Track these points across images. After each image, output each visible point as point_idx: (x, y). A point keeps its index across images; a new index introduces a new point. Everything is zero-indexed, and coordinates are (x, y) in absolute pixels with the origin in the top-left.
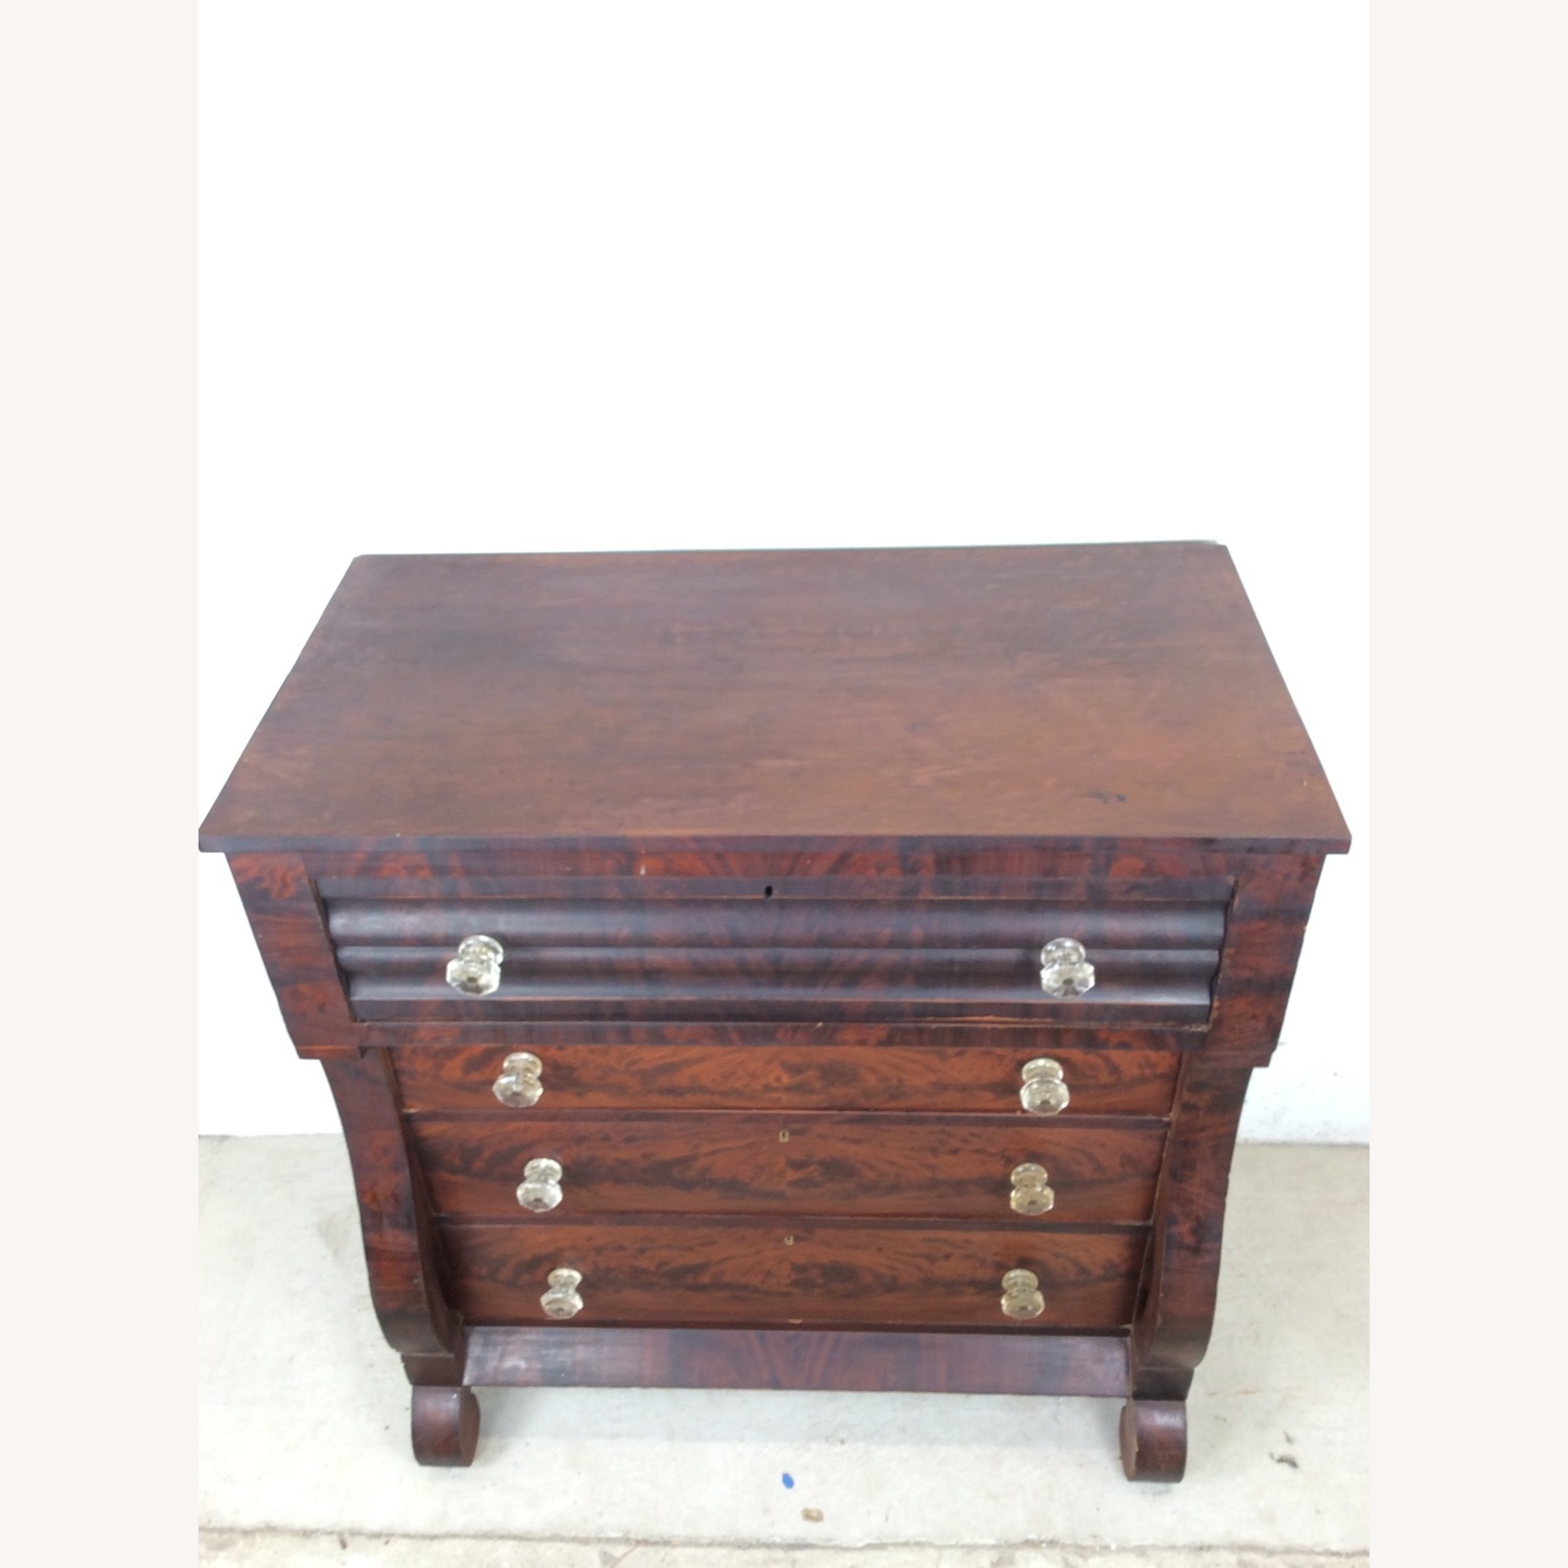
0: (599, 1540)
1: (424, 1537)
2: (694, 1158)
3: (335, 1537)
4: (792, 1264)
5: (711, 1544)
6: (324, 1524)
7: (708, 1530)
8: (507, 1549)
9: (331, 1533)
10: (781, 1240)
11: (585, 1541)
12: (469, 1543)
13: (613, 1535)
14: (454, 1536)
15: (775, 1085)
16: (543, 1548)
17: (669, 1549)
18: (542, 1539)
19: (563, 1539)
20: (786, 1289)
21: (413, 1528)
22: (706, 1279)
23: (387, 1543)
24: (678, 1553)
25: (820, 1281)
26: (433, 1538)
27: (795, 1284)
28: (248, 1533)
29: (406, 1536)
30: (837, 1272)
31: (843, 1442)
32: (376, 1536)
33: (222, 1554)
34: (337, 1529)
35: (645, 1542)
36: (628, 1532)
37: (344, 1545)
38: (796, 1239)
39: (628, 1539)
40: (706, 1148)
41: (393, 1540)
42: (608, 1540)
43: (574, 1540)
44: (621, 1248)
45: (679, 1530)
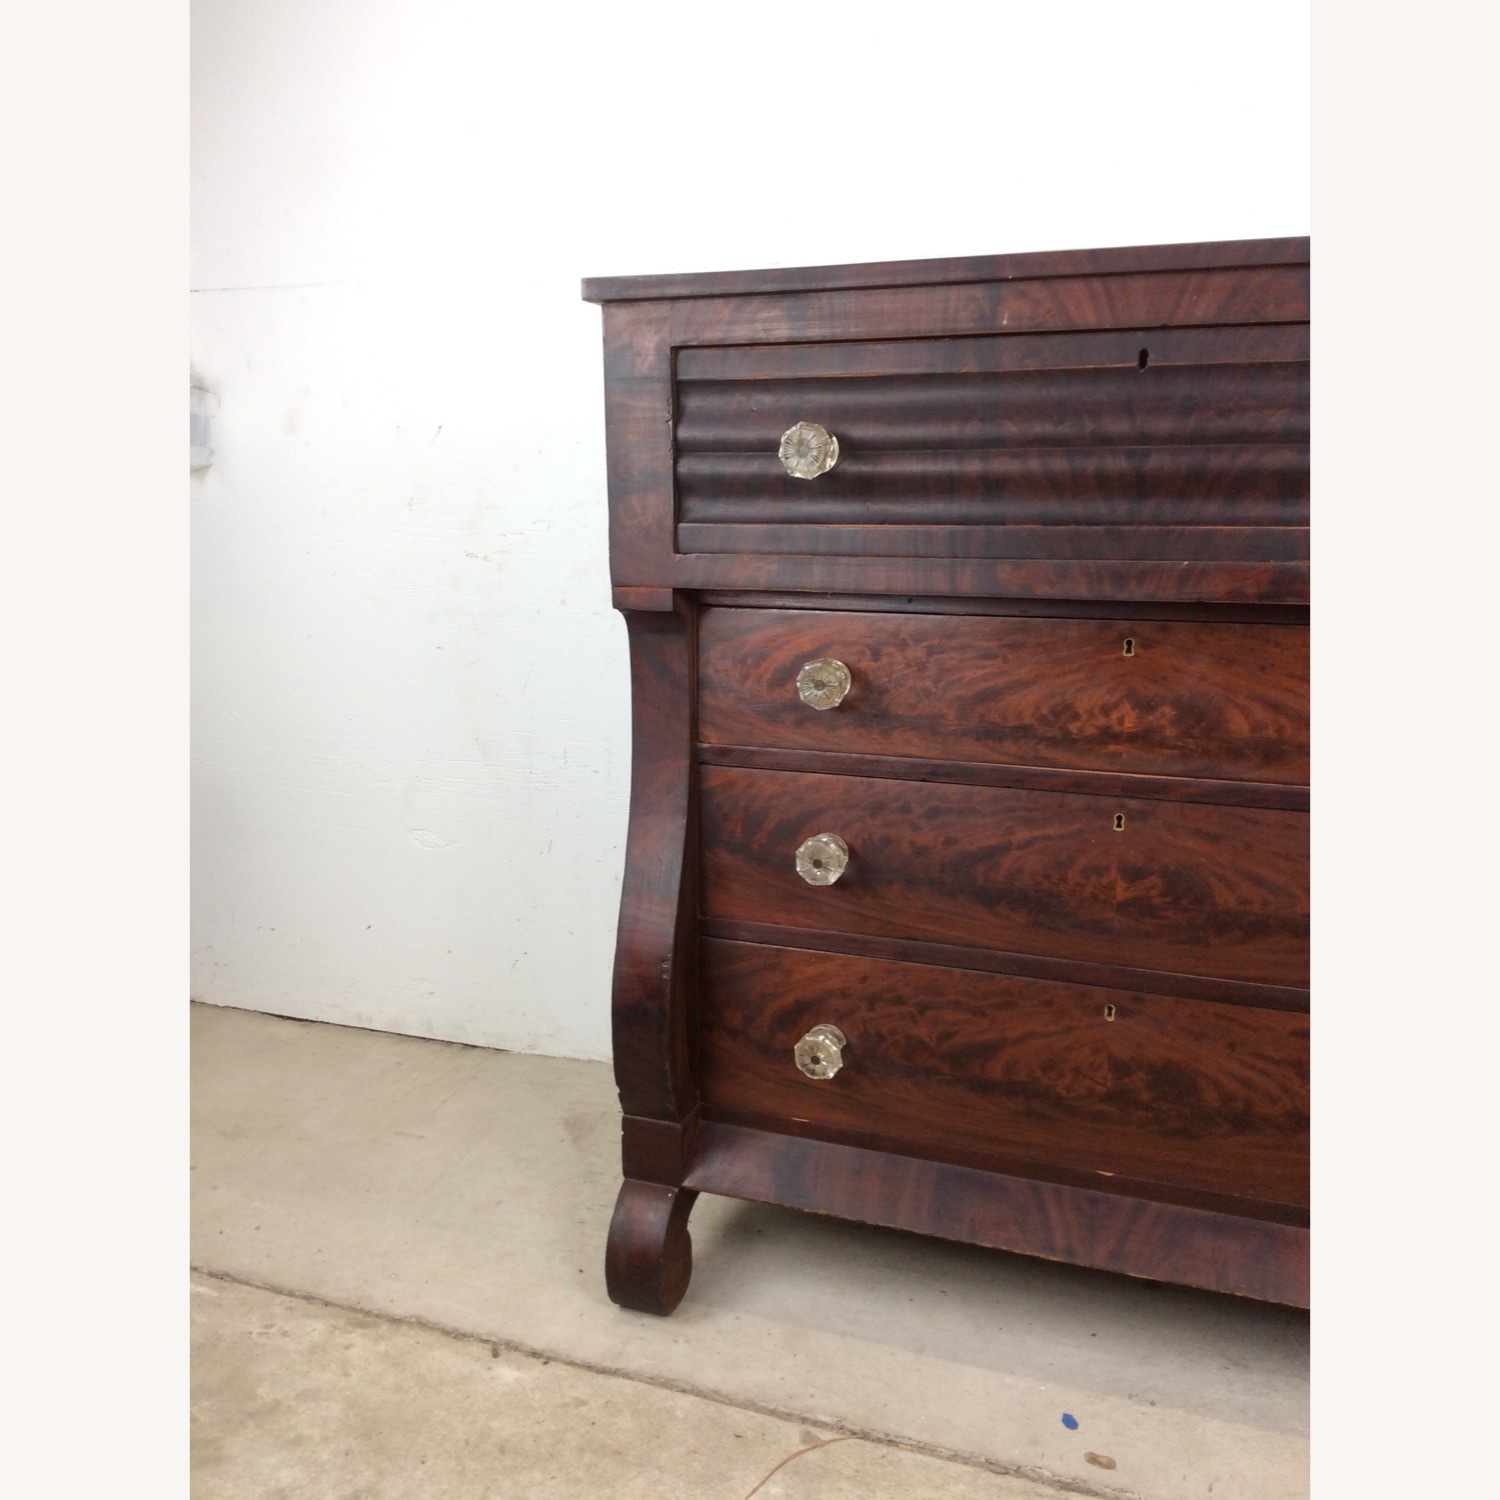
0: (804, 1420)
1: (589, 1368)
2: (1004, 849)
3: (489, 1346)
4: (1110, 1057)
5: (954, 1457)
6: (482, 1331)
7: (950, 1441)
8: (685, 1402)
9: (486, 1341)
10: (1099, 1011)
11: (787, 1417)
12: (642, 1386)
13: (823, 1418)
14: (626, 1376)
15: (1117, 728)
16: (730, 1411)
17: (893, 1450)
18: (731, 1402)
19: (759, 1410)
20: (1099, 1106)
21: (580, 1355)
22: (996, 1070)
23: (546, 1363)
24: (905, 1455)
25: (1146, 1096)
26: (603, 1371)
27: (1110, 1097)
28: (396, 1321)
29: (571, 1363)
30: (1172, 1081)
31: (1153, 1404)
32: (535, 1354)
33: (359, 1331)
34: (494, 1339)
35: (865, 1436)
36: (844, 1419)
37: (496, 1354)
38: (1121, 1013)
39: (842, 1428)
40: (1022, 834)
41: (552, 1363)
42: (816, 1423)
43: (773, 1413)
44: (900, 1001)
45: (911, 1432)
